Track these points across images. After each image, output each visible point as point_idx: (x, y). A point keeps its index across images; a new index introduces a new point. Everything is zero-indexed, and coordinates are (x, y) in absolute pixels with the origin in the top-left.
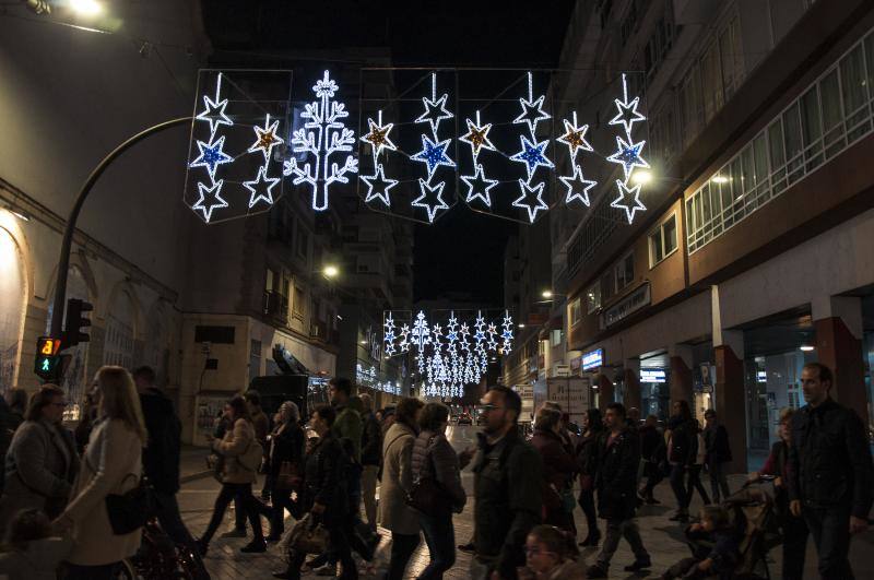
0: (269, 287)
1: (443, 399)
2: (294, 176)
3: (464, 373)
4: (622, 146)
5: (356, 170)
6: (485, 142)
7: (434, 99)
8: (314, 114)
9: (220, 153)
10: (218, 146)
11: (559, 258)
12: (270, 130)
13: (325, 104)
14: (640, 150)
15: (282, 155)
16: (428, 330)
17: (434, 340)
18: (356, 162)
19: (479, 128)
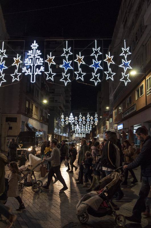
0: (27, 106)
1: (80, 138)
2: (25, 72)
3: (85, 131)
4: (124, 62)
5: (44, 70)
6: (82, 62)
7: (67, 49)
8: (31, 54)
9: (4, 66)
10: (3, 64)
11: (111, 98)
12: (18, 59)
13: (34, 50)
14: (129, 63)
15: (22, 66)
16: (73, 118)
17: (75, 121)
18: (44, 68)
19: (80, 57)
